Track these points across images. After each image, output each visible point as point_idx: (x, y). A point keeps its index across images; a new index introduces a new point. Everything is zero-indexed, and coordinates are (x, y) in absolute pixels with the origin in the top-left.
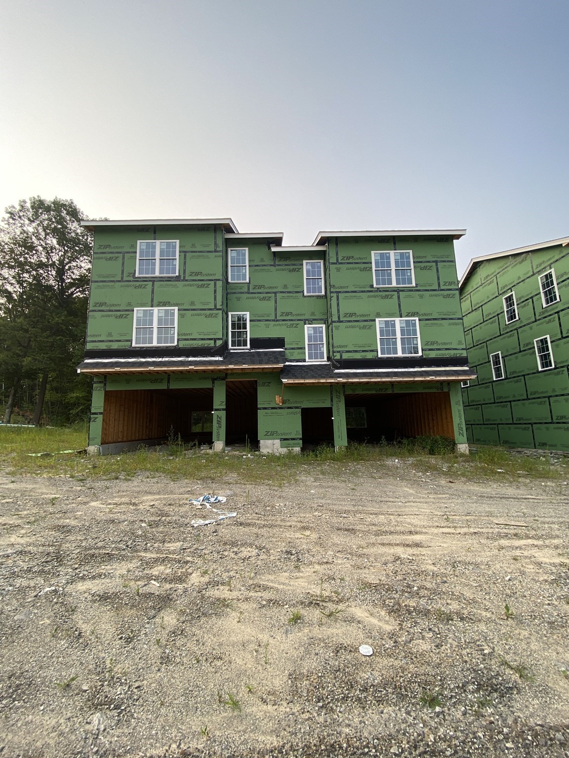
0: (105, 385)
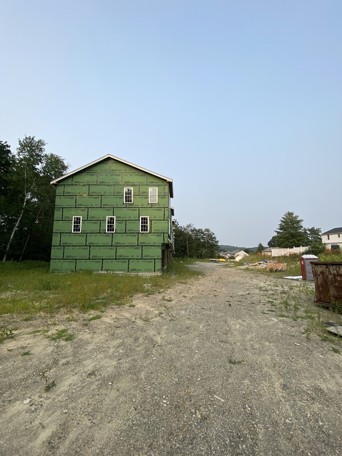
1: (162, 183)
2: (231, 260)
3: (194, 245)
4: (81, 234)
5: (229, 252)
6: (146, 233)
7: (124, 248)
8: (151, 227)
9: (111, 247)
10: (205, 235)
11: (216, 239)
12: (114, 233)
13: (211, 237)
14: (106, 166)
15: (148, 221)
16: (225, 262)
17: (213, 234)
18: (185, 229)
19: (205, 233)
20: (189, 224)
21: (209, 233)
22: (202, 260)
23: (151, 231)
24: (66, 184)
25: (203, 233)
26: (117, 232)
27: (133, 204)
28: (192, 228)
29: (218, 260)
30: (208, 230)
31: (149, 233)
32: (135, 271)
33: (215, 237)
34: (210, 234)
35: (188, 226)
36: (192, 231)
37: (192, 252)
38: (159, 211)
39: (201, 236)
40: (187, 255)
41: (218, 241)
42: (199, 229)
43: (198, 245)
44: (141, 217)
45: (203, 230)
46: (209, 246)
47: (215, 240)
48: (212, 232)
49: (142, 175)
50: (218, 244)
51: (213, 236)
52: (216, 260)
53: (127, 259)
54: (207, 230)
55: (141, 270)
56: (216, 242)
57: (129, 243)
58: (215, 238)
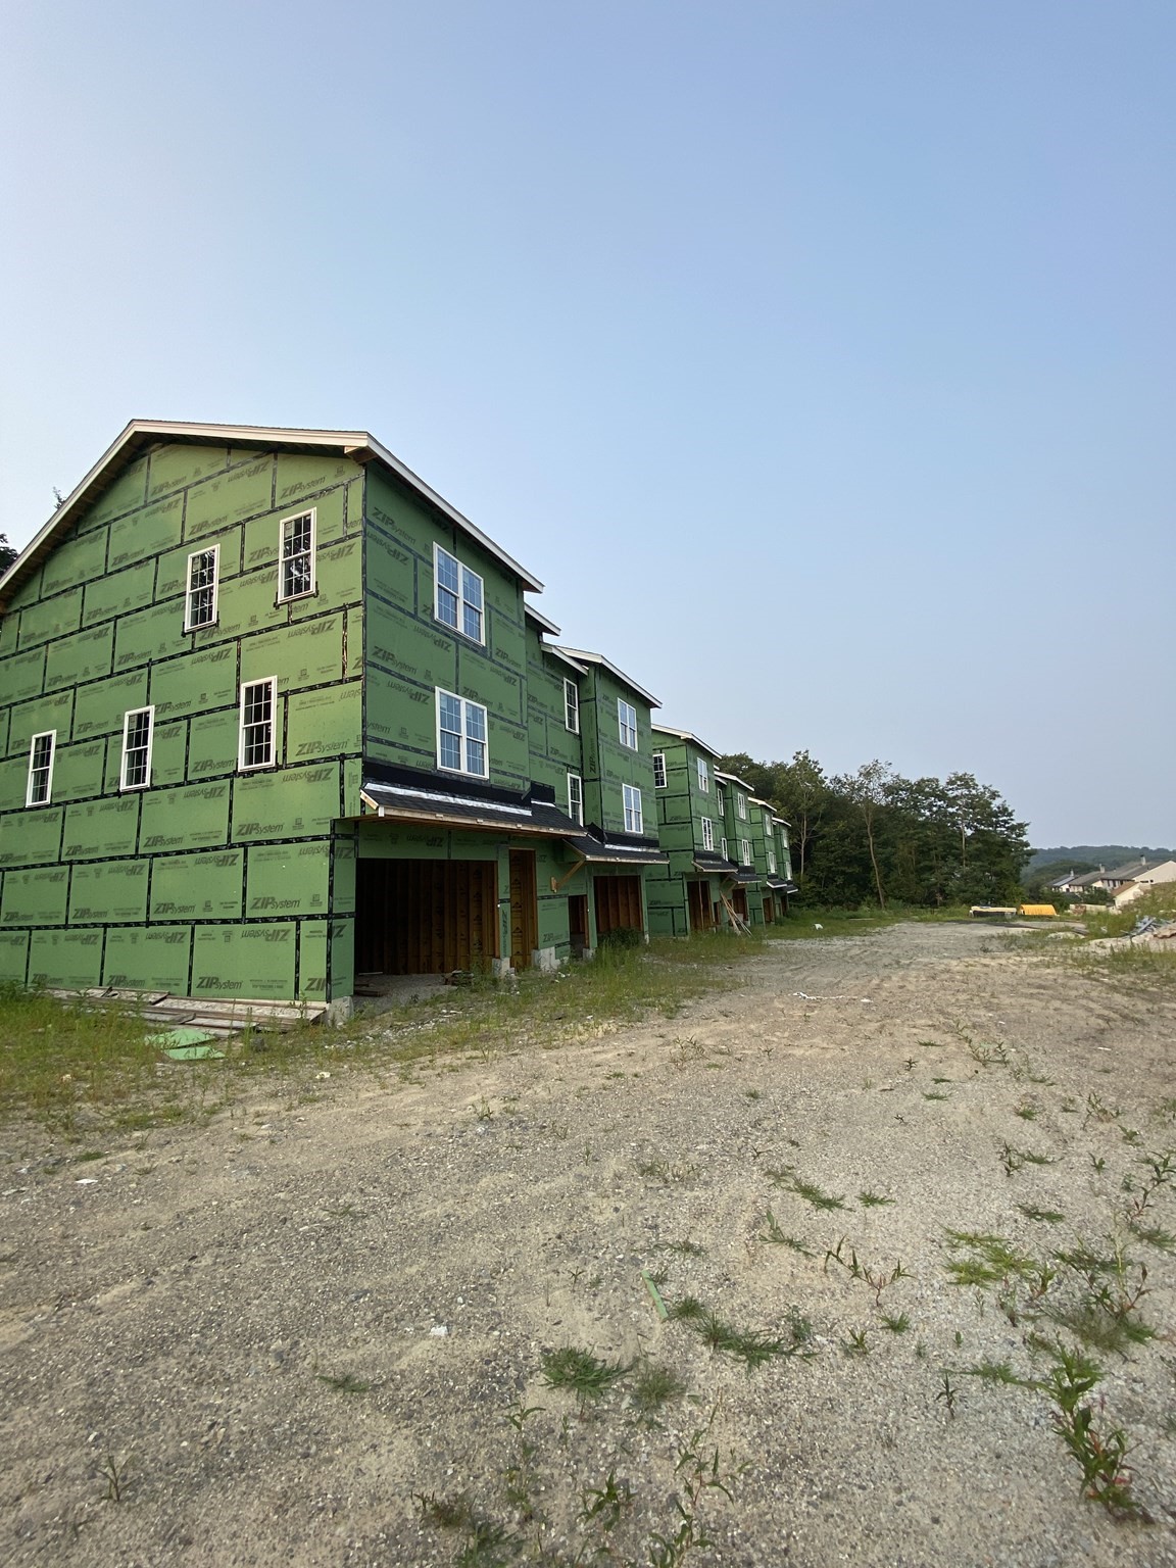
0: (356, 844)
1: (336, 476)
2: (1088, 906)
3: (904, 851)
4: (49, 811)
5: (1103, 871)
6: (265, 770)
7: (176, 862)
8: (285, 734)
9: (133, 862)
10: (952, 802)
11: (1010, 814)
12: (147, 790)
13: (981, 807)
14: (136, 485)
15: (274, 701)
16: (1050, 918)
17: (994, 795)
18: (856, 788)
19: (951, 794)
20: (869, 762)
21: (974, 792)
22: (932, 913)
23: (285, 755)
24: (24, 605)
25: (942, 796)
26: (156, 784)
27: (217, 625)
28: (887, 779)
29: (1014, 910)
30: (965, 781)
31: (278, 768)
32: (214, 990)
33: (1006, 809)
34: (980, 796)
35: (867, 775)
36: (889, 790)
37: (896, 880)
38: (324, 634)
39: (935, 809)
40: (878, 894)
41: (1021, 826)
42: (922, 780)
43: (924, 851)
44: (244, 686)
45: (942, 783)
46: (976, 850)
47: (1006, 822)
48: (985, 788)
49: (257, 470)
50: (1024, 839)
51: (996, 804)
52: (1003, 913)
53: (185, 922)
54: (960, 779)
55: (238, 985)
56: (1012, 829)
57: (196, 836)
58: (1004, 811)
